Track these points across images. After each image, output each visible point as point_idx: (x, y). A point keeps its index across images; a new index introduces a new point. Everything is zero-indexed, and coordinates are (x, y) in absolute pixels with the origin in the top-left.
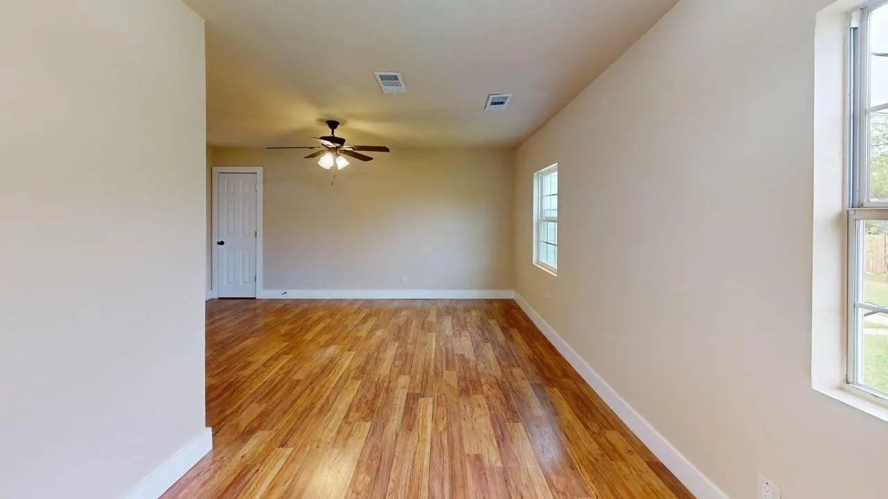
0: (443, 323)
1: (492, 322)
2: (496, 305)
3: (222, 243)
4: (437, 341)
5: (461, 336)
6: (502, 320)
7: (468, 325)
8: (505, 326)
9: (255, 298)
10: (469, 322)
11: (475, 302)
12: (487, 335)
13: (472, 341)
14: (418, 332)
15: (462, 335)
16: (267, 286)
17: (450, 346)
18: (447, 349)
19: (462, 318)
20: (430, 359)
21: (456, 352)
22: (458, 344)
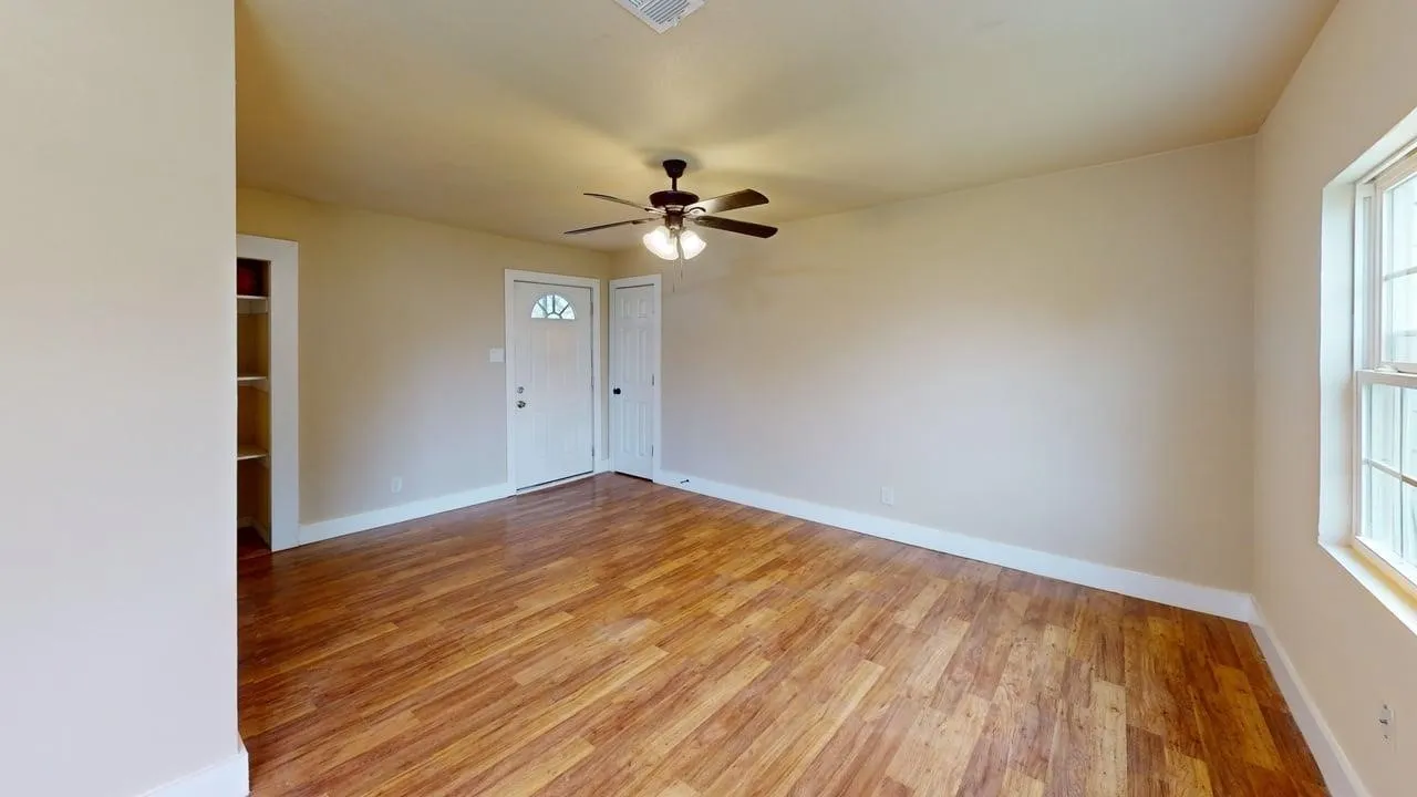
0: (930, 642)
1: (1107, 693)
2: (1157, 627)
3: (617, 391)
4: (867, 701)
5: (951, 711)
6: (1153, 697)
7: (1006, 676)
8: (1157, 729)
9: (651, 481)
10: (1016, 668)
11: (1082, 598)
12: (1055, 743)
13: (980, 743)
14: (842, 647)
15: (962, 706)
16: (667, 465)
17: (890, 734)
18: (875, 740)
19: (999, 641)
20: (797, 761)
21: (890, 771)
22: (924, 738)
